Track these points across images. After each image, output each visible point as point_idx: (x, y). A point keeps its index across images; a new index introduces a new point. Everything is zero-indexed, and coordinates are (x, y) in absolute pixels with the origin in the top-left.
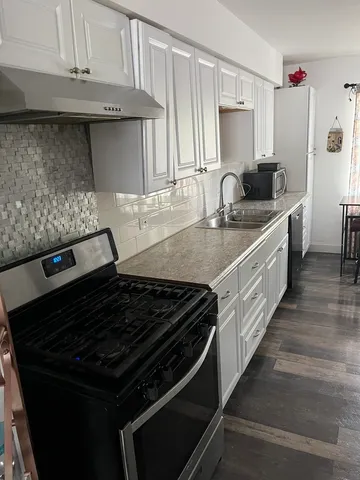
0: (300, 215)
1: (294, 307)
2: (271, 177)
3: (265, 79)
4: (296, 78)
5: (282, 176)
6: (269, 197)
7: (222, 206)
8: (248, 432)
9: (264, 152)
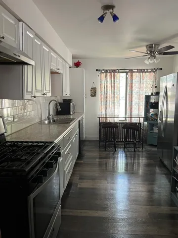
0: (82, 121)
1: (82, 162)
2: (70, 104)
3: (66, 62)
4: (77, 65)
5: (73, 105)
6: (69, 113)
7: (49, 115)
8: (71, 214)
9: (67, 93)
